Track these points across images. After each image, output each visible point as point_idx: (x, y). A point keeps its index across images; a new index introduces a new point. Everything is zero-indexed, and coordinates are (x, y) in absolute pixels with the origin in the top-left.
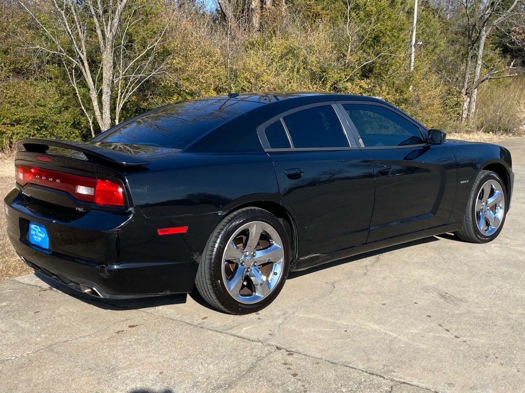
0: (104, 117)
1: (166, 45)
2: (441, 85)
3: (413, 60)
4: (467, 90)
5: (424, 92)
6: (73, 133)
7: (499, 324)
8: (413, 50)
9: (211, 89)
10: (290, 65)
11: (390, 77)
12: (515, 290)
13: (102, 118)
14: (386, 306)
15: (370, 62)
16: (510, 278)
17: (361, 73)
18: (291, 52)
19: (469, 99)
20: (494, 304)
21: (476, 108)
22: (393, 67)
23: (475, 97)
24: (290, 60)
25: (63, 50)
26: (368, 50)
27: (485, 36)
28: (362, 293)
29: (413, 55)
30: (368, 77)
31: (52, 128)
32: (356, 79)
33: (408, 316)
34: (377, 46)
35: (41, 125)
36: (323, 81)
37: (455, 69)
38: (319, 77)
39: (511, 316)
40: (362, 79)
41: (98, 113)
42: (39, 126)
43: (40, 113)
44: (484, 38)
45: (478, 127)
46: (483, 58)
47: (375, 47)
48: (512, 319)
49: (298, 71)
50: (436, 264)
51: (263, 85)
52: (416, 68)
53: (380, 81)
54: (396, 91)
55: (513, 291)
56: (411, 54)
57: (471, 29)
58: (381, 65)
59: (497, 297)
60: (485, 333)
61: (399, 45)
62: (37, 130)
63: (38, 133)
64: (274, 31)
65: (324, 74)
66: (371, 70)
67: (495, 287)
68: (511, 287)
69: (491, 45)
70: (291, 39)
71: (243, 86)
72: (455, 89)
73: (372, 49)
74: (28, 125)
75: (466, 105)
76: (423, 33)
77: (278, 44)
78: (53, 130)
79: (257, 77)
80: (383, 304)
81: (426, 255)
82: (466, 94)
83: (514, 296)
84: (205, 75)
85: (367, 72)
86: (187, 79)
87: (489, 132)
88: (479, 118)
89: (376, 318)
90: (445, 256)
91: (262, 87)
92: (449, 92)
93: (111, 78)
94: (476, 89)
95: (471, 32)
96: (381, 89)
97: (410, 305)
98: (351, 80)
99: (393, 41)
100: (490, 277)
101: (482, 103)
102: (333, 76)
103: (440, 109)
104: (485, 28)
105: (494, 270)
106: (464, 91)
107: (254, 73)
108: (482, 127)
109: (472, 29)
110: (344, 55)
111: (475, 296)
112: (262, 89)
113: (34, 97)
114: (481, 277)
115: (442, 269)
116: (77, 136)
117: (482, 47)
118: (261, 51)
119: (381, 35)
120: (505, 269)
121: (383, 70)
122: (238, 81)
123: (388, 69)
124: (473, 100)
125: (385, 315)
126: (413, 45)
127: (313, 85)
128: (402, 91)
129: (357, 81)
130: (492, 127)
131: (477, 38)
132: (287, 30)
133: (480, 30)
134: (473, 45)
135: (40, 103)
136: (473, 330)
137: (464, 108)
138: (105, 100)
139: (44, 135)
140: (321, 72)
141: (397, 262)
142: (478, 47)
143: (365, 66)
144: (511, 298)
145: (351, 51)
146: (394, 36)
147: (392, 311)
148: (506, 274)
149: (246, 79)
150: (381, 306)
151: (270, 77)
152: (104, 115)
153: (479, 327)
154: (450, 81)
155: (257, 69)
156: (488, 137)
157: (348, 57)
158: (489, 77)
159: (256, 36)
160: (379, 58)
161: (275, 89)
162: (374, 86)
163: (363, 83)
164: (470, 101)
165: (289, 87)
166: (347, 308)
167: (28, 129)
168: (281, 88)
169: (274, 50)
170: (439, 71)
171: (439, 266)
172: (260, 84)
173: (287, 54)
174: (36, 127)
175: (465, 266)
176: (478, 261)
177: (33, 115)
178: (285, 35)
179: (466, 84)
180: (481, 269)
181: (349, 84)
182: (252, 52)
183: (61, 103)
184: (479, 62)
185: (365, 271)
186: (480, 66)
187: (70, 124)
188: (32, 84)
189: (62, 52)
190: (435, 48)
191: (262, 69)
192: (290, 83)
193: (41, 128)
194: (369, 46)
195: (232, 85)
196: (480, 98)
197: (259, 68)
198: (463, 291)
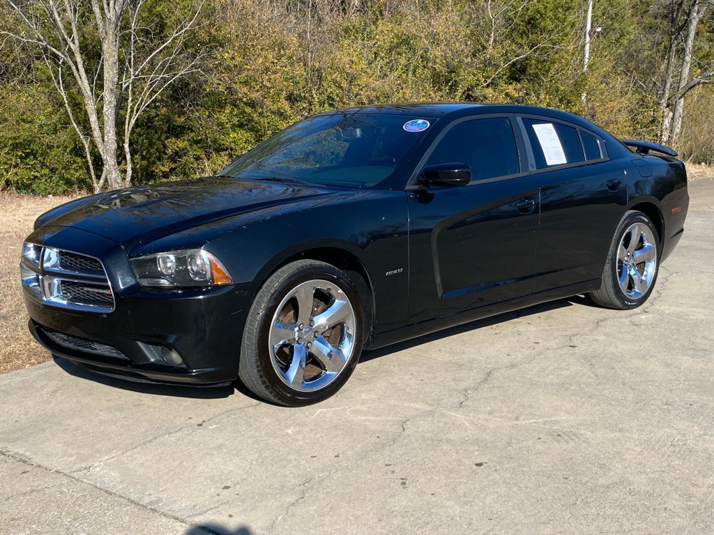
0: (106, 140)
1: (213, 31)
2: (630, 93)
3: (587, 56)
4: (668, 100)
5: (603, 103)
6: (75, 162)
7: (671, 507)
8: (588, 39)
9: (282, 97)
10: (403, 61)
11: (551, 81)
12: (707, 437)
13: (103, 140)
14: (482, 467)
15: (521, 57)
16: (702, 414)
17: (508, 74)
18: (405, 42)
19: (671, 114)
20: (669, 466)
21: (682, 127)
22: (556, 66)
23: (682, 110)
24: (404, 55)
25: (42, 38)
26: (519, 40)
27: (697, 20)
28: (448, 441)
29: (587, 47)
30: (518, 80)
31: (42, 155)
32: (502, 83)
33: (515, 489)
34: (532, 34)
35: (27, 151)
36: (451, 86)
37: (652, 68)
38: (445, 80)
39: (693, 490)
40: (511, 84)
41: (97, 133)
42: (24, 153)
43: (24, 132)
44: (695, 23)
45: (684, 155)
46: (694, 53)
47: (530, 35)
48: (696, 497)
49: (414, 72)
50: (582, 386)
51: (360, 92)
52: (590, 67)
53: (537, 86)
54: (561, 101)
55: (704, 440)
56: (584, 46)
57: (676, 8)
58: (538, 61)
59: (675, 452)
60: (644, 525)
61: (566, 31)
62: (21, 157)
63: (22, 162)
64: (381, 12)
65: (453, 75)
66: (523, 70)
67: (674, 432)
68: (702, 432)
69: (708, 34)
70: (404, 24)
71: (331, 92)
72: (651, 99)
73: (525, 37)
74: (6, 150)
75: (667, 122)
76: (603, 14)
77: (385, 31)
78: (44, 159)
79: (352, 80)
80: (477, 465)
81: (568, 370)
82: (668, 106)
83: (705, 450)
84: (272, 77)
85: (517, 73)
86: (246, 83)
87: (700, 163)
88: (685, 142)
89: (460, 493)
90: (600, 371)
91: (358, 94)
92: (643, 103)
93: (116, 79)
94: (682, 100)
95: (675, 14)
96: (538, 98)
97: (524, 466)
98: (493, 84)
99: (556, 27)
100: (669, 411)
101: (691, 119)
102: (466, 78)
103: (627, 128)
104: (696, 8)
105: (677, 399)
106: (664, 102)
107: (347, 73)
108: (690, 155)
109: (678, 9)
110: (483, 46)
111: (638, 449)
112: (358, 97)
113: (17, 109)
114: (653, 412)
115: (590, 397)
116: (80, 167)
117: (692, 35)
118: (360, 41)
119: (538, 16)
120: (695, 397)
121: (541, 69)
122: (323, 86)
123: (549, 68)
124: (677, 114)
125: (477, 486)
126: (588, 32)
127: (435, 93)
128: (569, 102)
129: (502, 85)
130: (705, 155)
131: (685, 23)
132: (400, 9)
133: (690, 10)
134: (679, 34)
135: (25, 117)
136: (625, 519)
137: (664, 127)
138: (107, 113)
139: (32, 165)
140: (448, 72)
141: (518, 381)
142: (687, 36)
143: (514, 64)
144: (699, 453)
145: (495, 41)
146: (558, 19)
147: (490, 478)
148: (695, 406)
149: (335, 82)
150: (475, 467)
151: (371, 80)
152: (106, 137)
153: (635, 512)
154: (645, 87)
155: (351, 67)
156: (699, 171)
157: (490, 50)
158: (702, 81)
159: (355, 19)
160: (535, 51)
161: (378, 98)
162: (527, 94)
163: (510, 89)
164: (673, 116)
165: (400, 95)
166: (416, 471)
167: (8, 157)
168: (388, 97)
169: (378, 40)
170: (627, 72)
171: (586, 390)
172: (355, 90)
173: (398, 45)
174: (19, 153)
175: (630, 390)
176: (652, 381)
177: (15, 135)
178: (398, 17)
179: (667, 91)
180: (655, 396)
181: (489, 91)
182: (346, 42)
183: (55, 118)
184: (688, 58)
185: (462, 399)
186: (689, 65)
187: (68, 150)
188: (14, 89)
189: (41, 41)
190: (621, 36)
191: (359, 68)
192: (402, 89)
193: (27, 155)
194: (522, 34)
195: (313, 92)
196: (688, 112)
197: (354, 66)
198: (618, 439)
